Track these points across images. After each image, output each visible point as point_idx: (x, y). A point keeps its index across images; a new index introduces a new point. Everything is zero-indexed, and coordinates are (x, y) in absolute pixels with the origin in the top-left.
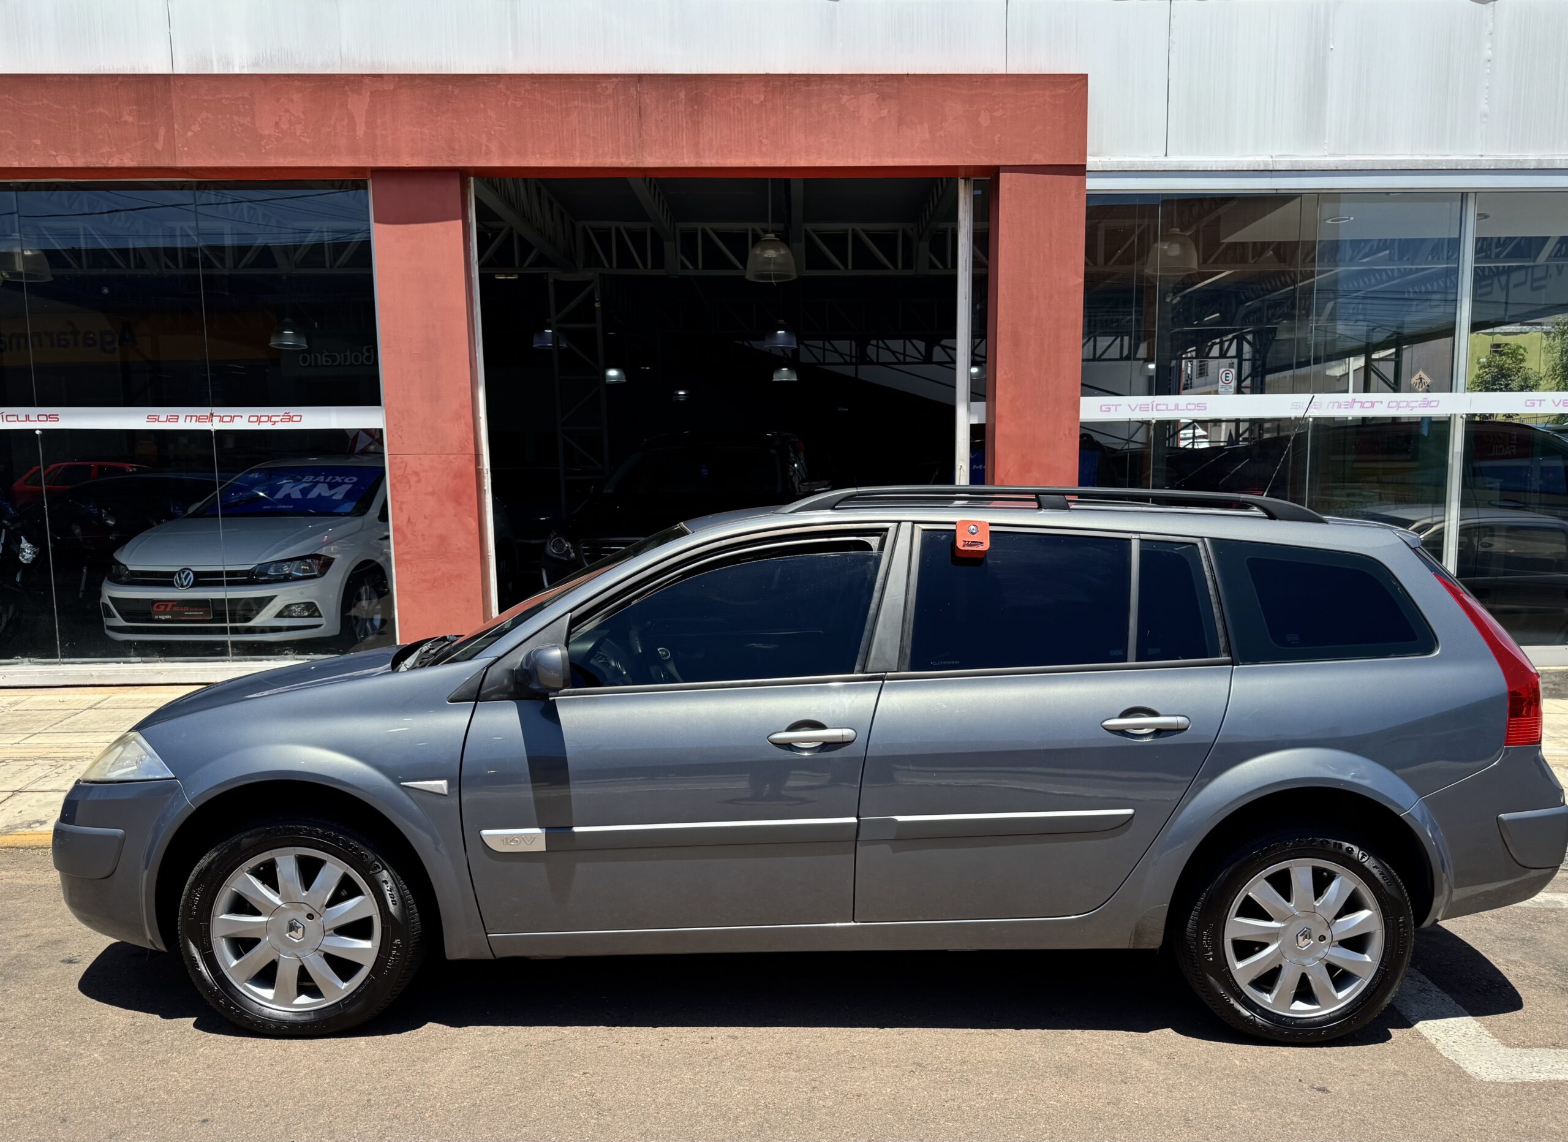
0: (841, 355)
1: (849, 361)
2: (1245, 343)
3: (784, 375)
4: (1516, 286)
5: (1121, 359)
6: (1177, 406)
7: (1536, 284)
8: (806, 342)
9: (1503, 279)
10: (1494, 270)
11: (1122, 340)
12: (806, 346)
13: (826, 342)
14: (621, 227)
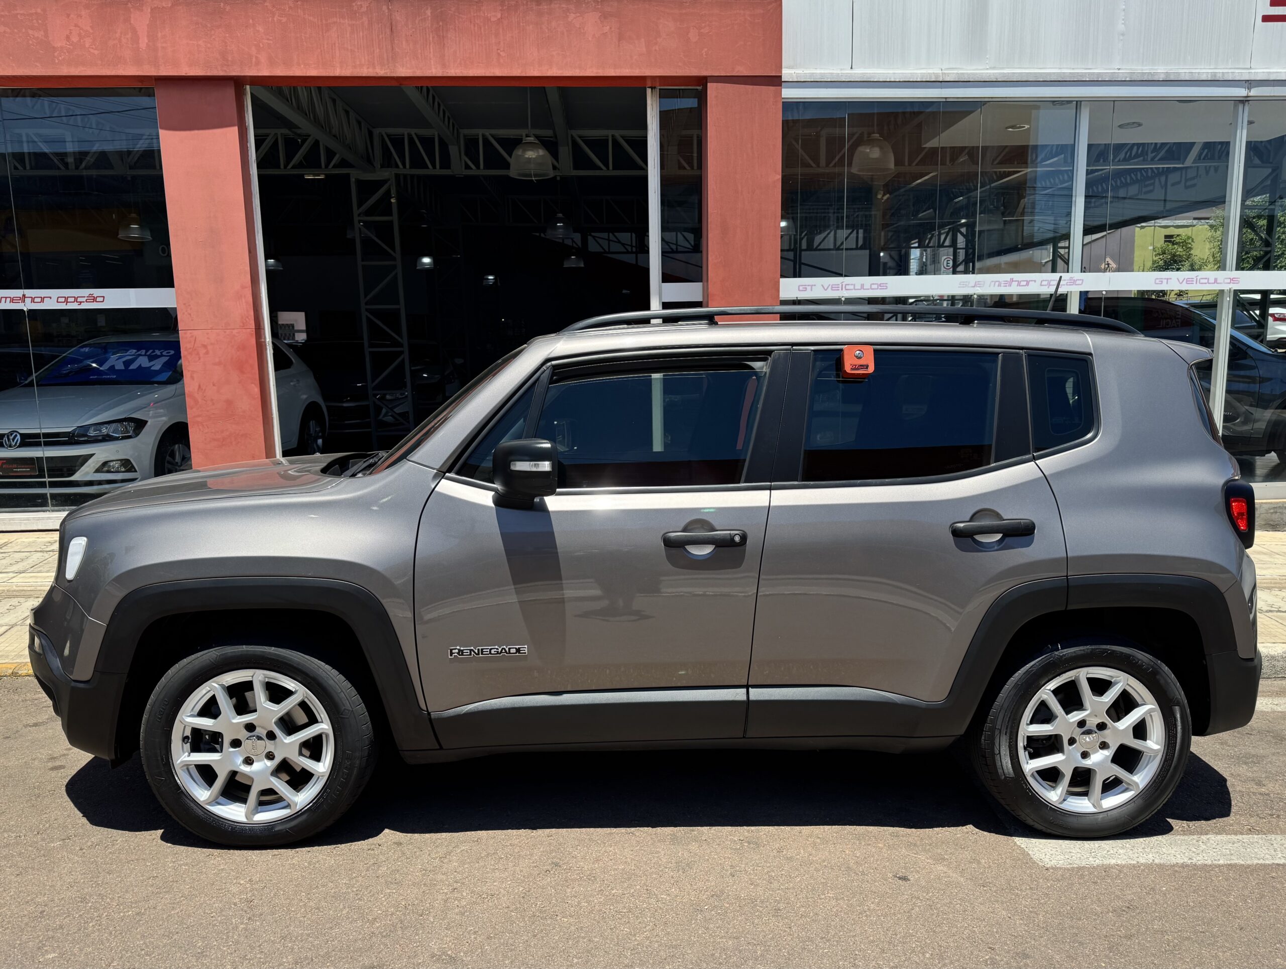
0: (623, 245)
1: (630, 250)
2: (959, 234)
3: (573, 262)
4: (1173, 185)
5: (857, 248)
6: (862, 286)
7: (1189, 183)
8: (593, 234)
9: (1163, 179)
10: (1156, 171)
11: (857, 233)
12: (594, 237)
13: (611, 234)
14: (413, 133)
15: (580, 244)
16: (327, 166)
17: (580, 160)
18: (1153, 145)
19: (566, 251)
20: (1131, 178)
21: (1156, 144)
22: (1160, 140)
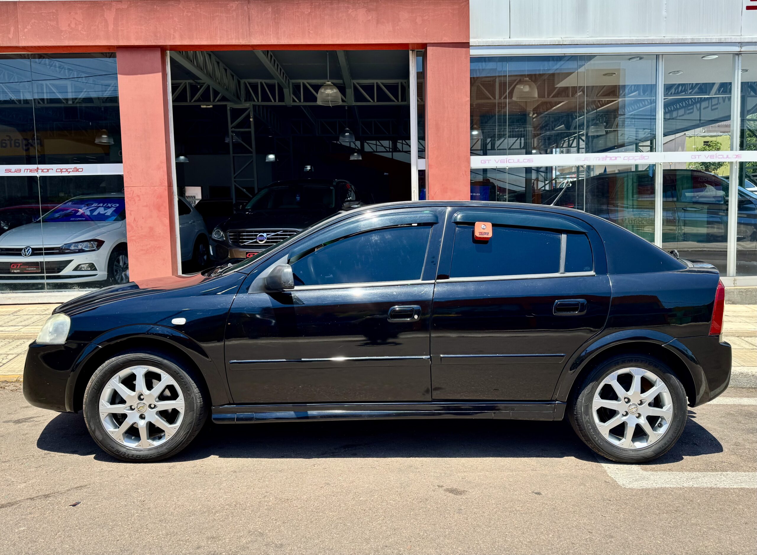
0: (385, 147)
1: (388, 150)
3: (355, 157)
8: (367, 142)
11: (520, 140)
13: (377, 142)
14: (263, 82)
15: (360, 148)
16: (214, 101)
17: (359, 97)
18: (691, 85)
19: (352, 151)
20: (680, 105)
21: (692, 84)
22: (695, 82)
